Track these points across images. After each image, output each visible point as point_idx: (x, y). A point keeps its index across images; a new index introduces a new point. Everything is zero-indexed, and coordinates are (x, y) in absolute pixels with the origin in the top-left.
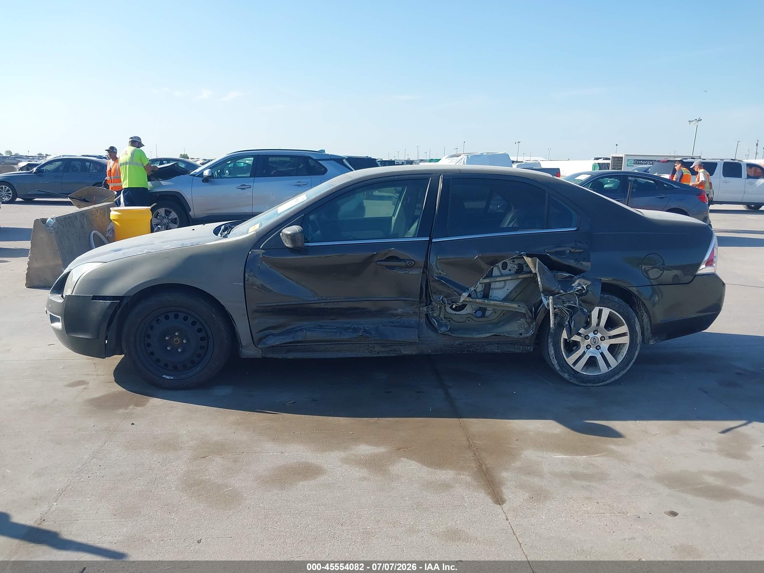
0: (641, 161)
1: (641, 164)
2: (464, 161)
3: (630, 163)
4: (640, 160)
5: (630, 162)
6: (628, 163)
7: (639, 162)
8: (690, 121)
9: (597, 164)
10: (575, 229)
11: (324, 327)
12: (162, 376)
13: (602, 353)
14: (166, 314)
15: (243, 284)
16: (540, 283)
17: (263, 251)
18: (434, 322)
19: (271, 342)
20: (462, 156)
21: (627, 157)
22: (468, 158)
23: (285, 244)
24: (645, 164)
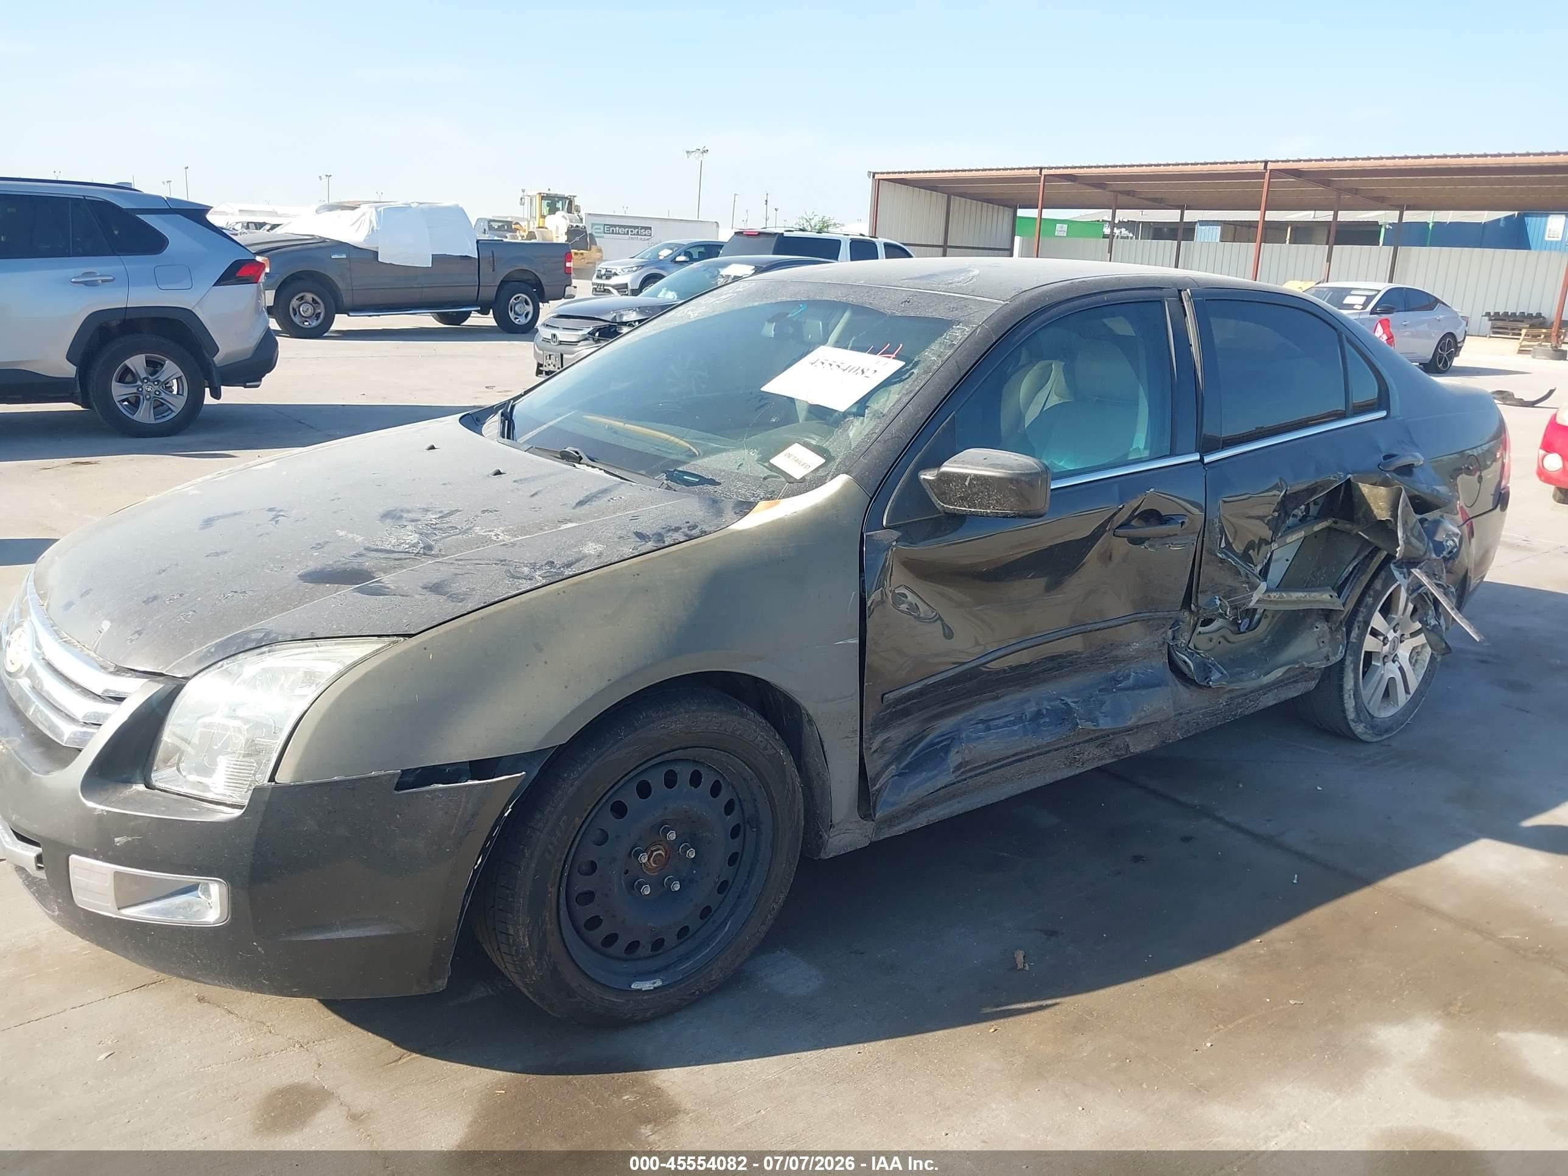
0: (617, 228)
1: (616, 233)
2: (371, 221)
3: (597, 231)
4: (615, 226)
5: (596, 229)
6: (594, 231)
7: (613, 230)
8: (688, 152)
10: (1383, 414)
11: (992, 723)
12: (630, 986)
13: (1401, 669)
14: (641, 779)
15: (857, 641)
16: (1401, 542)
17: (896, 534)
18: (1185, 662)
19: (902, 795)
20: (364, 208)
21: (590, 217)
22: (378, 213)
23: (939, 507)
24: (624, 234)
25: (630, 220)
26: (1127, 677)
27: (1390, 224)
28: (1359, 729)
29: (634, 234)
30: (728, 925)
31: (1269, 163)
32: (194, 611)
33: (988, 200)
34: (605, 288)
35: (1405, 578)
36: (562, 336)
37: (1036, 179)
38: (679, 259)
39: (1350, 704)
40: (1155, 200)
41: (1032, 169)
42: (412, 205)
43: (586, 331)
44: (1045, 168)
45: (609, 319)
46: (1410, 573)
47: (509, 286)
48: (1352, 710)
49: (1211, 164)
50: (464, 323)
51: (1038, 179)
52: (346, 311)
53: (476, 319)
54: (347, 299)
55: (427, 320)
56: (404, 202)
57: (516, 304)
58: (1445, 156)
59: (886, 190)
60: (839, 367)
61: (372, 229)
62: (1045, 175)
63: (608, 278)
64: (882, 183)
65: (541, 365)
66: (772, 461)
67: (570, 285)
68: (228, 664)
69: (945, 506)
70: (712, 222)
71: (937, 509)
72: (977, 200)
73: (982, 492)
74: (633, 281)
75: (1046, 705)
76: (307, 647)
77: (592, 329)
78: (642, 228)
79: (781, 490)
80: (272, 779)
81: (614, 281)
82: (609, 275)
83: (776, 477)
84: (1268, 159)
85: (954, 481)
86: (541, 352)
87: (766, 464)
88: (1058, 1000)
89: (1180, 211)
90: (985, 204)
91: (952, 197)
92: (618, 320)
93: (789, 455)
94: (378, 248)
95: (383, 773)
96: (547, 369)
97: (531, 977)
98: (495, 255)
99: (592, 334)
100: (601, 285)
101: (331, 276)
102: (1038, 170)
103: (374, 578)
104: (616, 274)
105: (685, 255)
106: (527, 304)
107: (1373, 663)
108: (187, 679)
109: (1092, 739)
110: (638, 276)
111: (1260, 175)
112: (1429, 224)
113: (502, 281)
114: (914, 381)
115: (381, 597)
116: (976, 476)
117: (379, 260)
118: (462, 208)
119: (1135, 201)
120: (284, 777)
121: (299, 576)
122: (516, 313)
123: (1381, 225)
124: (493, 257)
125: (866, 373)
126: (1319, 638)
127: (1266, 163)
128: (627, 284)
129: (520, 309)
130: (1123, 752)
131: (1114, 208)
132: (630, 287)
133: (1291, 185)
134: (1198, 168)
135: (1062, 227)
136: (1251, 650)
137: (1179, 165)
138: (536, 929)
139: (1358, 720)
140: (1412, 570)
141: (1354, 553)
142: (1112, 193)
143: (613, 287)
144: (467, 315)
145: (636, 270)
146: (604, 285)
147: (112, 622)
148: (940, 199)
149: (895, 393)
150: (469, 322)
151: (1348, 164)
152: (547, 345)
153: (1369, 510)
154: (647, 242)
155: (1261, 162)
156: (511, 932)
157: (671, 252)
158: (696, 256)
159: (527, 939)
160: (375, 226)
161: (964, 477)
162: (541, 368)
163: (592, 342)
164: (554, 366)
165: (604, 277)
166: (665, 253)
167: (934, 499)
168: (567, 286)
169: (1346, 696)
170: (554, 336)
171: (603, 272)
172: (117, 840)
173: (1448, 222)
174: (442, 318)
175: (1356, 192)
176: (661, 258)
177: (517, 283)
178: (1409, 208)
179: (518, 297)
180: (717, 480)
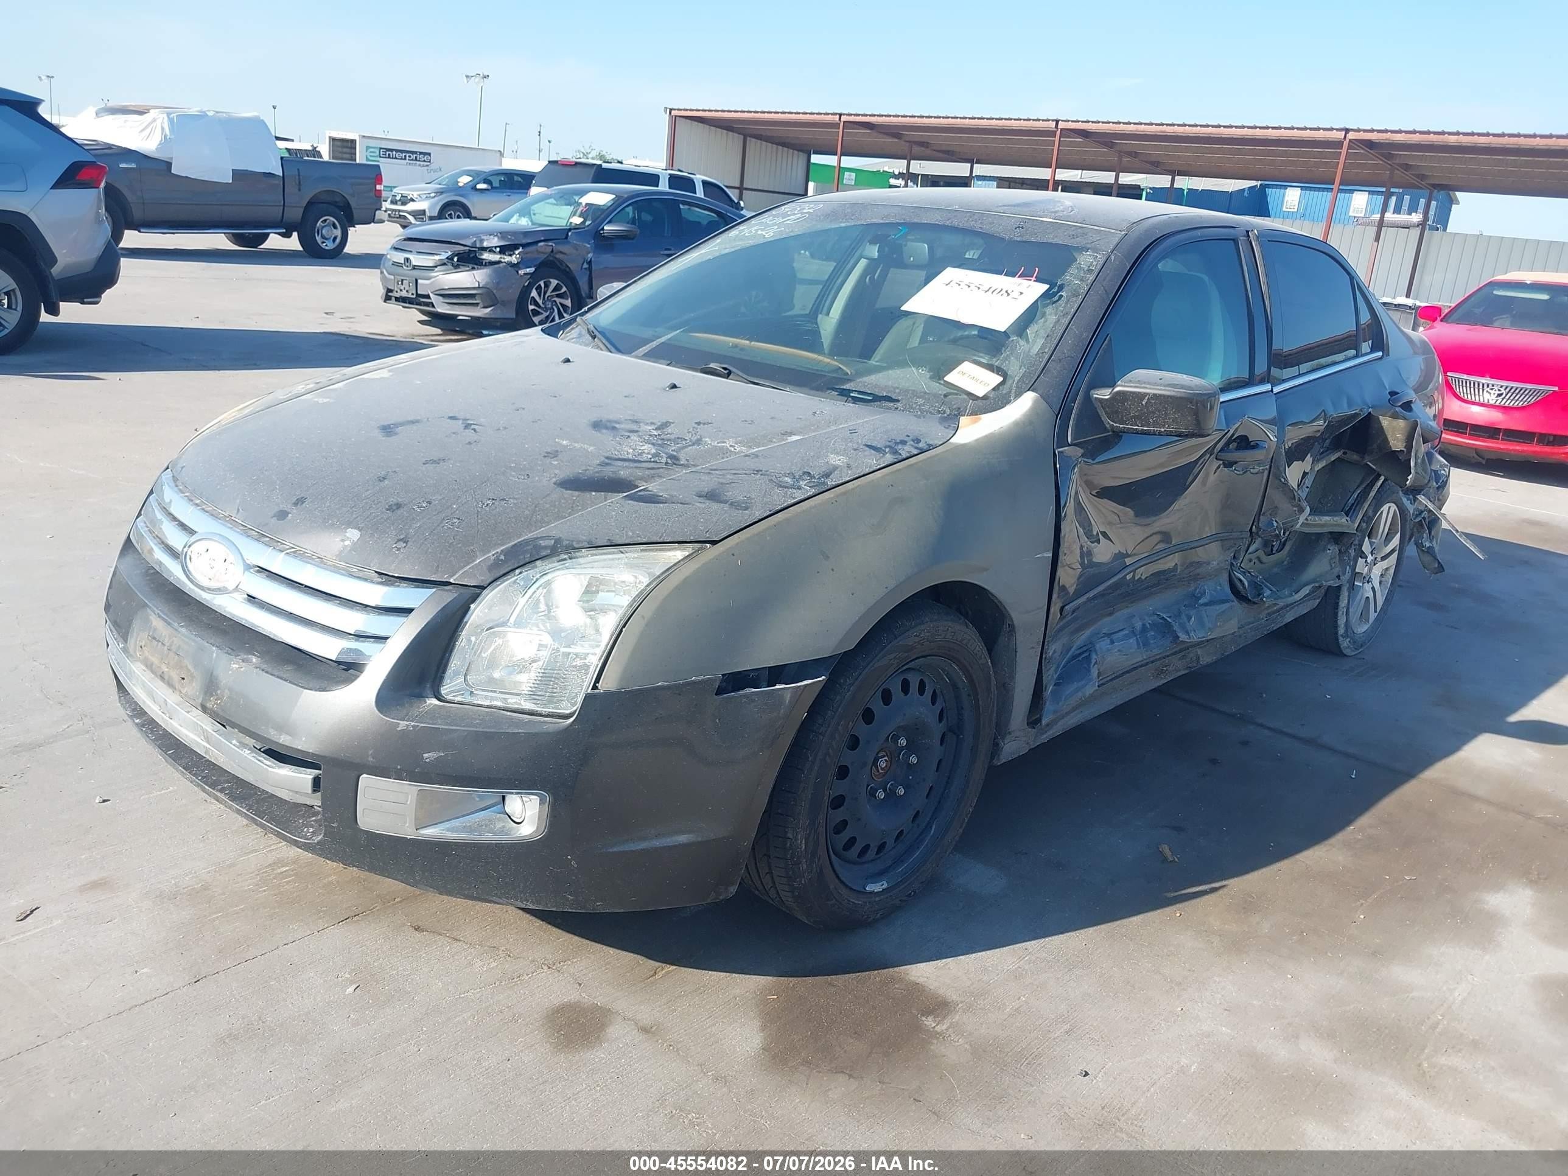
1: (393, 158)
2: (163, 129)
3: (372, 154)
4: (392, 150)
5: (371, 152)
6: (369, 154)
7: (389, 154)
9: (285, 151)
10: (1380, 353)
11: (1115, 637)
12: (865, 889)
13: (1373, 588)
14: (884, 686)
15: (1051, 555)
16: (1412, 471)
17: (1080, 451)
18: (1240, 580)
19: (1060, 704)
20: (153, 113)
21: (365, 140)
22: (171, 120)
23: (1108, 426)
24: (402, 159)
25: (409, 145)
26: (1203, 594)
27: (1150, 188)
28: (1344, 643)
29: (412, 160)
30: (933, 829)
31: (1060, 122)
32: (459, 519)
33: (785, 143)
34: (401, 214)
35: (1411, 503)
36: (416, 260)
37: (835, 125)
38: (480, 186)
39: (1342, 621)
40: (947, 152)
41: (832, 114)
42: (208, 113)
43: (444, 256)
44: (844, 114)
45: (469, 244)
46: (1415, 499)
47: (315, 208)
48: (1343, 626)
49: (1006, 119)
50: (262, 247)
51: (837, 125)
52: (137, 226)
53: (274, 241)
54: (137, 214)
55: (219, 240)
56: (199, 109)
57: (323, 227)
58: (1219, 126)
59: (683, 127)
60: (979, 288)
61: (165, 136)
62: (844, 122)
63: (404, 203)
64: (679, 120)
65: (391, 291)
66: (946, 379)
67: (380, 209)
68: (527, 571)
69: (1115, 425)
70: (495, 151)
71: (1106, 428)
72: (773, 143)
73: (1159, 411)
74: (431, 207)
75: (1149, 621)
76: (609, 553)
77: (450, 253)
78: (421, 153)
79: (966, 407)
80: (595, 687)
81: (411, 207)
82: (405, 201)
83: (957, 394)
84: (1059, 118)
85: (1131, 401)
86: (392, 277)
87: (942, 382)
88: (1224, 883)
89: (969, 165)
90: (780, 148)
91: (748, 138)
92: (478, 246)
93: (963, 374)
94: (172, 158)
95: (702, 677)
96: (398, 295)
97: (801, 881)
98: (301, 174)
99: (450, 258)
100: (395, 210)
101: (119, 187)
102: (838, 116)
103: (638, 487)
104: (412, 200)
105: (484, 183)
106: (335, 227)
107: (1356, 583)
108: (483, 588)
109: (1176, 652)
110: (437, 203)
111: (1052, 134)
112: (1184, 190)
113: (308, 202)
114: (1066, 303)
115: (661, 505)
116: (1155, 395)
117: (172, 172)
118: (262, 120)
119: (928, 152)
120: (608, 684)
121: (555, 484)
122: (323, 237)
123: (1143, 189)
124: (299, 175)
125: (1012, 295)
126: (1331, 559)
127: (1057, 122)
128: (424, 211)
129: (327, 232)
130: (1195, 665)
131: (908, 158)
132: (428, 214)
133: (1078, 144)
134: (994, 122)
135: (850, 175)
136: (1276, 570)
137: (975, 118)
138: (813, 831)
139: (1346, 635)
140: (1418, 497)
141: (1358, 482)
142: (908, 144)
143: (409, 213)
144: (264, 237)
145: (434, 197)
146: (399, 211)
147: (360, 530)
148: (736, 140)
149: (1051, 316)
150: (268, 245)
151: (1132, 127)
152: (399, 270)
153: (1386, 440)
154: (426, 168)
155: (1053, 120)
156: (790, 835)
157: (471, 179)
158: (496, 184)
159: (803, 842)
160: (168, 133)
161: (1142, 396)
162: (390, 294)
163: (451, 267)
164: (407, 291)
165: (399, 203)
166: (464, 180)
167: (1105, 418)
168: (377, 210)
169: (1340, 613)
170: (407, 260)
171: (398, 198)
172: (425, 755)
173: (1200, 189)
174: (237, 239)
175: (1136, 155)
176: (461, 184)
177: (325, 205)
178: (1181, 173)
179: (325, 221)
180: (894, 397)
